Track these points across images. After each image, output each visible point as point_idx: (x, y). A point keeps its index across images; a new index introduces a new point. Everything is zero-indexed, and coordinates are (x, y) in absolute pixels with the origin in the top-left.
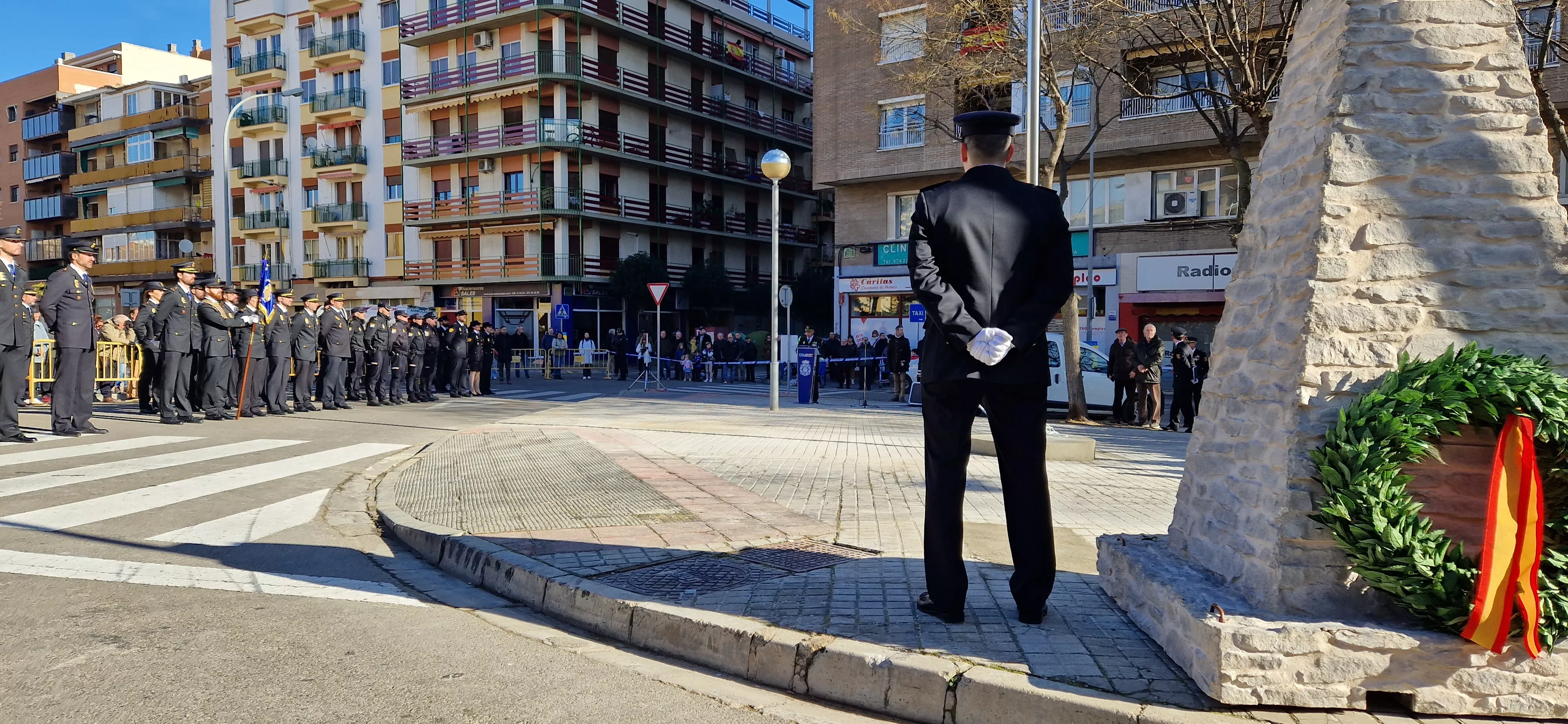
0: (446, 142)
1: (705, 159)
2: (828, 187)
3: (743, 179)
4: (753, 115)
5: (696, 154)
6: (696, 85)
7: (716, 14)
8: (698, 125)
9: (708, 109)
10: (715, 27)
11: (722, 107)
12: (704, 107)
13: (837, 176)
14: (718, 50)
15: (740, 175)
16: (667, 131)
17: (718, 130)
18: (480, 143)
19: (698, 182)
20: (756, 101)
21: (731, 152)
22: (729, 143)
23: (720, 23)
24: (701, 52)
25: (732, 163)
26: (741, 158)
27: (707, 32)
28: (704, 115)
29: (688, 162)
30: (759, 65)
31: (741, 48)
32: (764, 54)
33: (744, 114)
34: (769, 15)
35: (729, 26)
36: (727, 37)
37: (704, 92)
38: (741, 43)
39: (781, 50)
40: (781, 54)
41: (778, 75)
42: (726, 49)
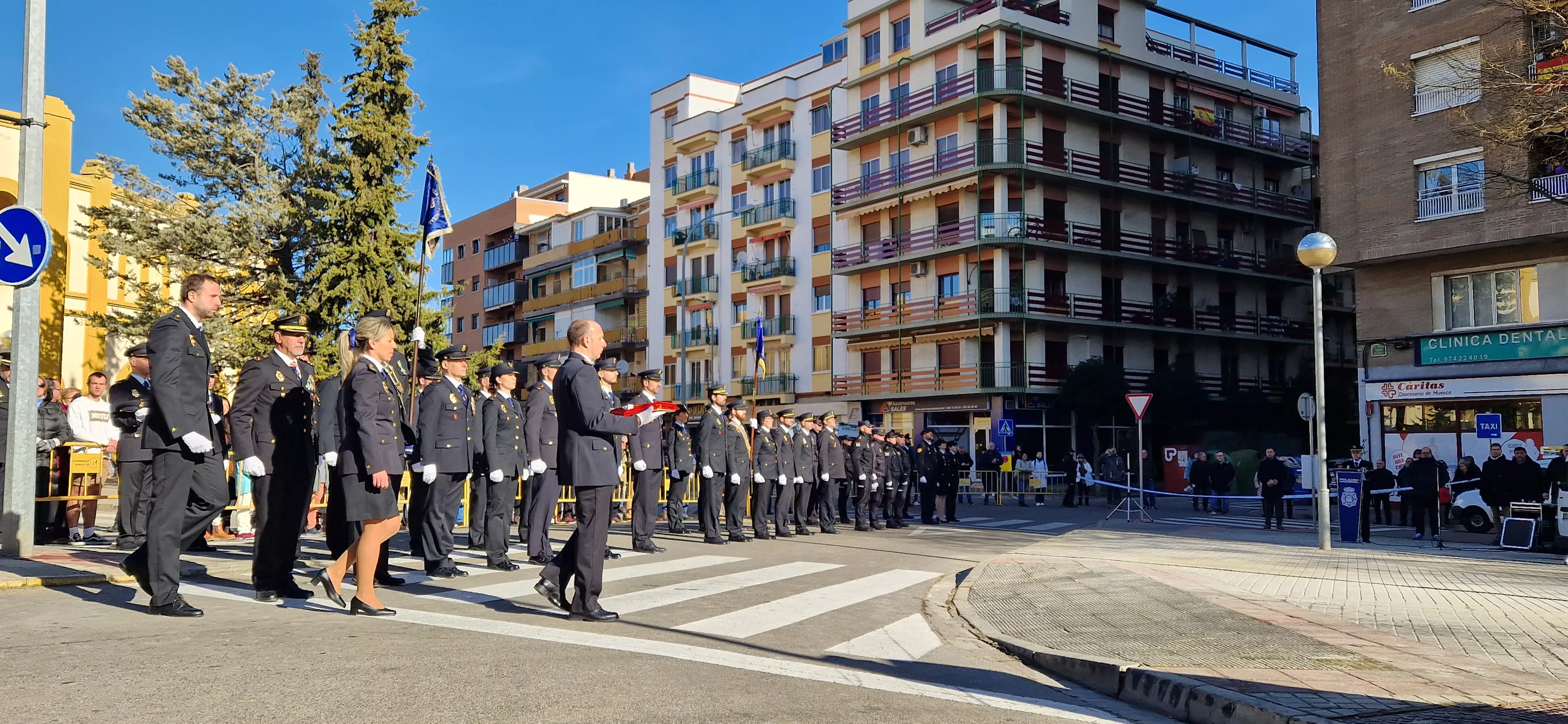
0: (877, 247)
1: (1168, 245)
2: (1344, 269)
3: (1216, 265)
4: (1227, 188)
5: (1157, 241)
6: (1156, 159)
7: (1180, 77)
8: (1157, 205)
9: (1171, 186)
10: (1178, 91)
11: (1188, 183)
12: (1166, 185)
13: (1359, 254)
14: (1182, 117)
15: (1211, 260)
16: (1122, 215)
17: (1183, 210)
18: (913, 245)
19: (1158, 273)
20: (1230, 172)
21: (1200, 234)
22: (1197, 224)
23: (1185, 86)
24: (1161, 122)
25: (1202, 247)
26: (1212, 240)
27: (1168, 99)
28: (1166, 193)
29: (1147, 249)
30: (1235, 129)
31: (1212, 112)
32: (1240, 117)
33: (1215, 188)
34: (1244, 70)
35: (1196, 89)
36: (1193, 102)
37: (1166, 167)
38: (1211, 106)
39: (1262, 108)
40: (1261, 113)
41: (1257, 138)
42: (1194, 115)
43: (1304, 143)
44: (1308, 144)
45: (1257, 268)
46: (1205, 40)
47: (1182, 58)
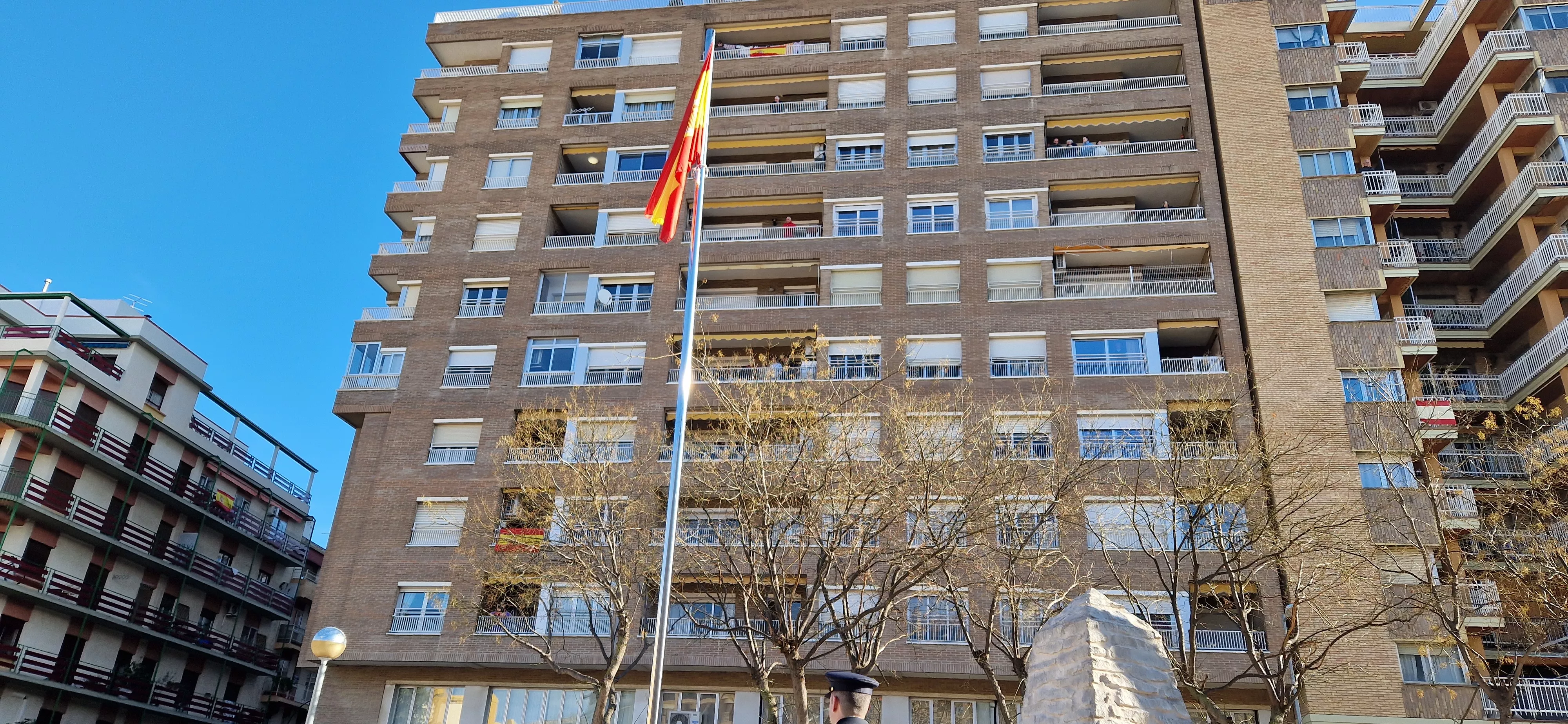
1: (148, 614)
3: (191, 642)
4: (224, 572)
5: (139, 608)
6: (165, 528)
7: (213, 460)
8: (152, 572)
9: (172, 557)
10: (207, 472)
11: (189, 558)
12: (166, 554)
14: (203, 496)
15: (189, 637)
16: (110, 575)
17: (176, 582)
19: (130, 638)
20: (232, 557)
21: (185, 609)
22: (185, 599)
23: (215, 470)
24: (182, 495)
25: (182, 622)
26: (195, 617)
27: (195, 476)
28: (165, 563)
29: (127, 613)
30: (247, 519)
31: (232, 499)
32: (255, 509)
33: (212, 568)
34: (271, 471)
35: (224, 475)
36: (219, 485)
37: (172, 538)
38: (233, 493)
39: (276, 508)
40: (275, 512)
41: (265, 533)
42: (215, 498)
43: (303, 547)
44: (306, 549)
45: (228, 653)
46: (244, 436)
47: (220, 444)
